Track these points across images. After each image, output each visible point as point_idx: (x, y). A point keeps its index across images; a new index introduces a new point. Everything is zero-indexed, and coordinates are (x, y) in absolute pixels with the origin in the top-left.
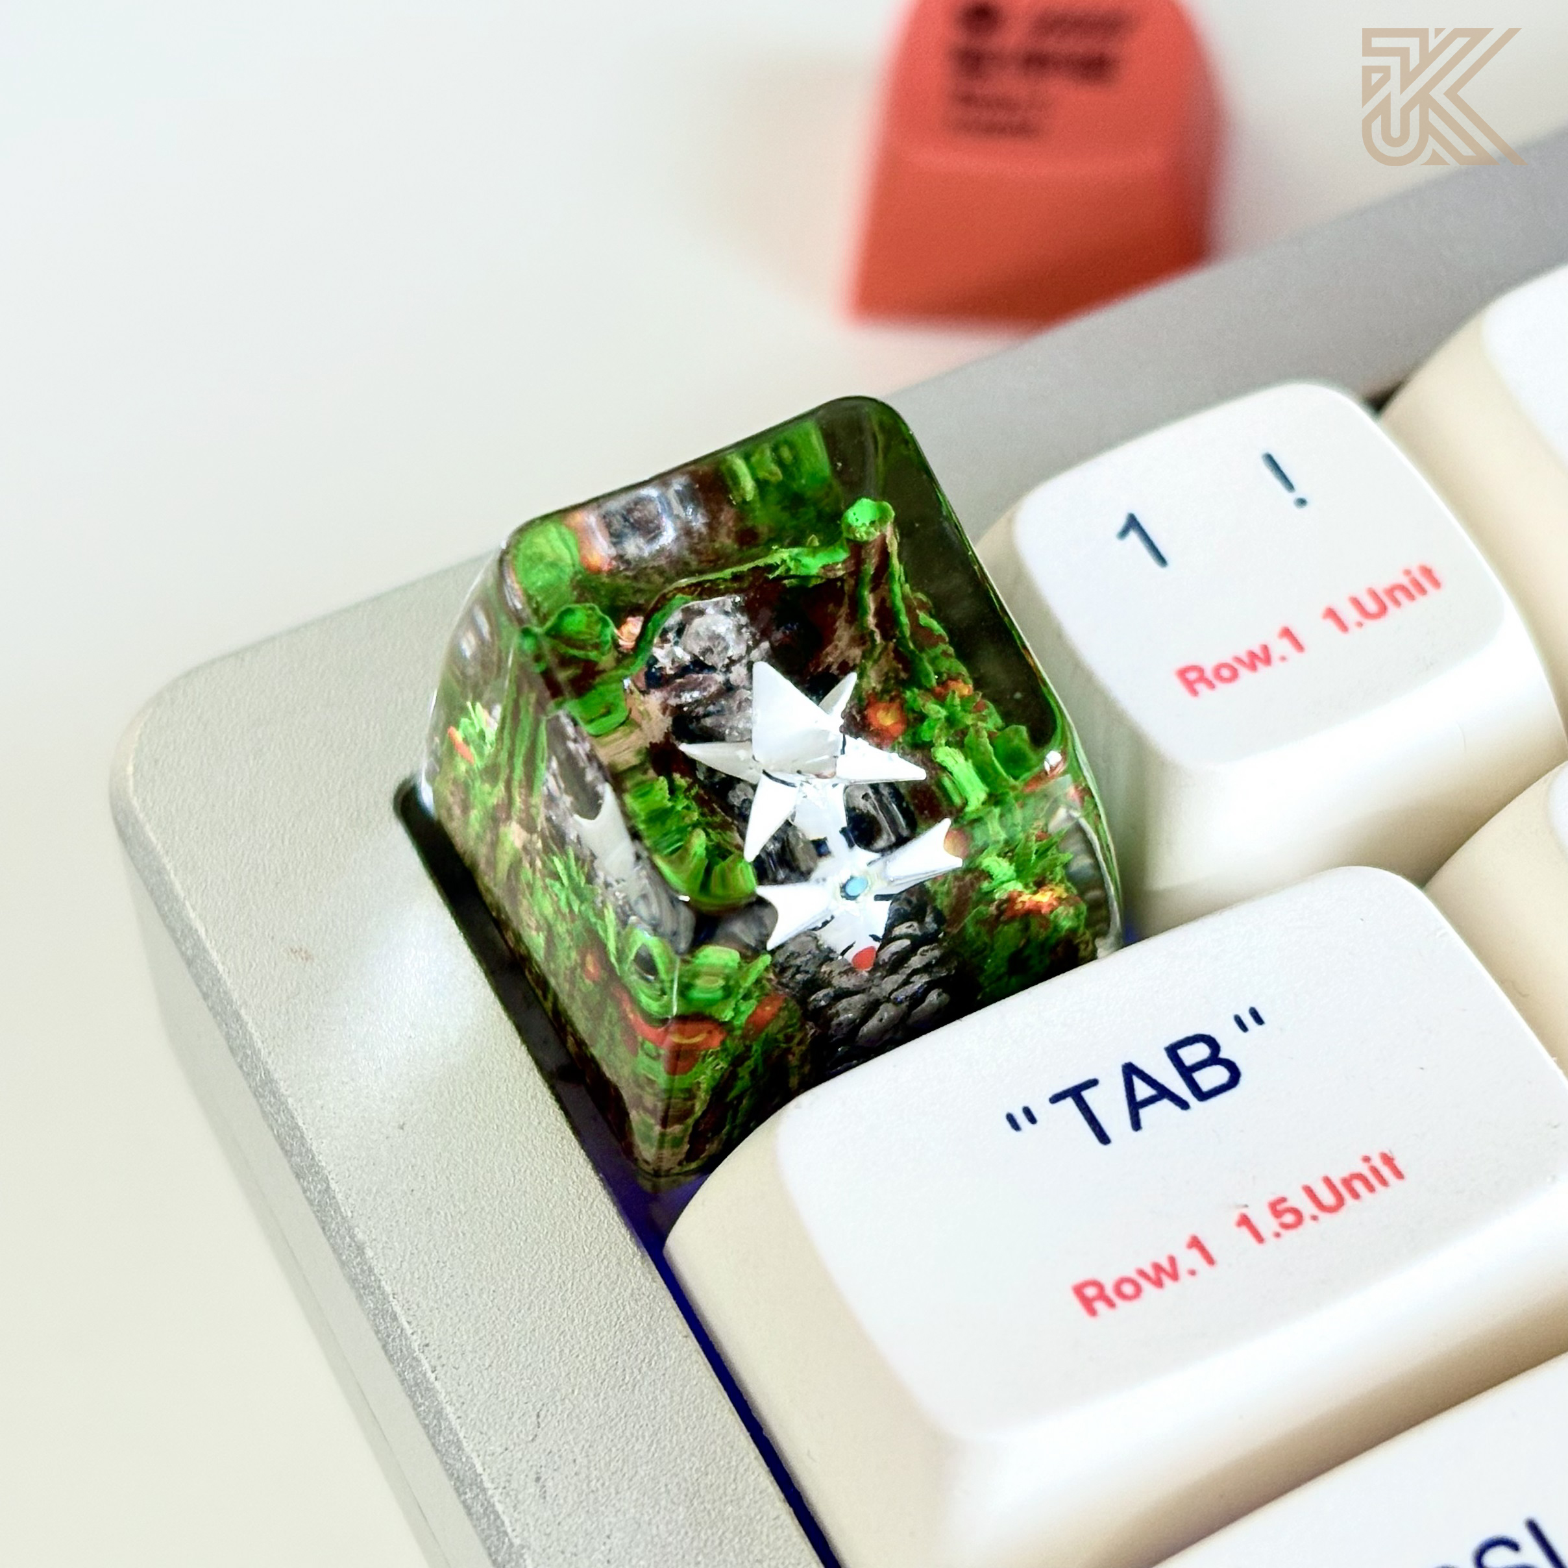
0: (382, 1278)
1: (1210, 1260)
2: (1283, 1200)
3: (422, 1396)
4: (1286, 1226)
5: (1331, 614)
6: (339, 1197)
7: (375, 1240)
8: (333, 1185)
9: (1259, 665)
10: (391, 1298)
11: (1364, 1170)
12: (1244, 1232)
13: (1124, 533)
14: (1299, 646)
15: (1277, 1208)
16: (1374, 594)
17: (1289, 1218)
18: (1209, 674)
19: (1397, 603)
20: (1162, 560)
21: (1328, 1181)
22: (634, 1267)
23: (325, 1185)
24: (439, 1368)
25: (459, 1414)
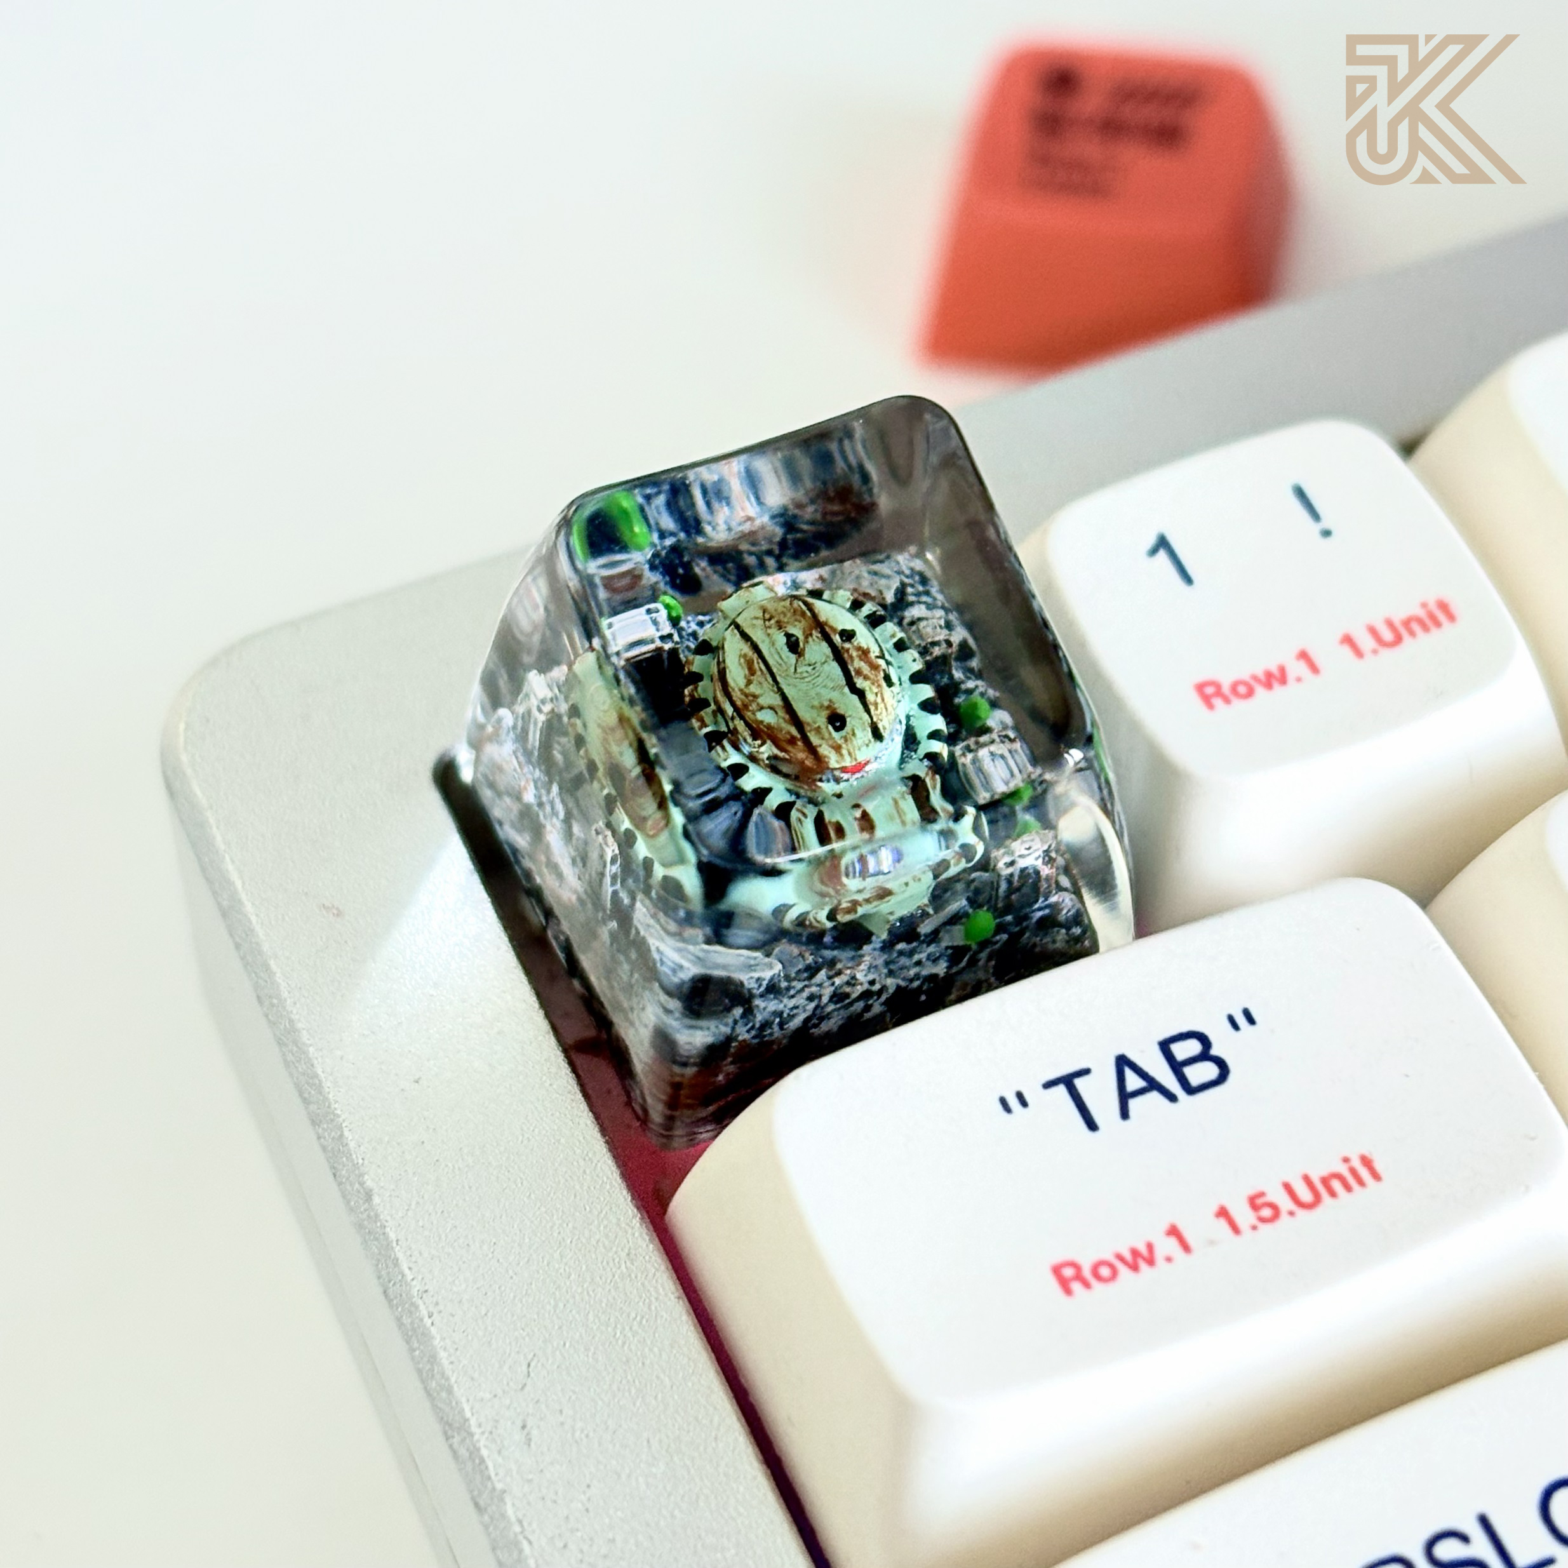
0: (387, 1224)
1: (1186, 1247)
2: (1262, 1194)
3: (418, 1342)
4: (1263, 1220)
5: (1348, 640)
6: (352, 1145)
7: (382, 1187)
8: (346, 1133)
9: (1276, 685)
10: (394, 1244)
11: (1343, 1170)
12: (1222, 1223)
13: (1153, 551)
14: (1314, 669)
15: (1255, 1202)
16: (1390, 624)
17: (1266, 1212)
18: (1226, 689)
19: (1412, 633)
20: (1188, 580)
21: (1307, 1180)
22: (633, 1228)
23: (339, 1133)
24: (435, 1315)
25: (452, 1359)
